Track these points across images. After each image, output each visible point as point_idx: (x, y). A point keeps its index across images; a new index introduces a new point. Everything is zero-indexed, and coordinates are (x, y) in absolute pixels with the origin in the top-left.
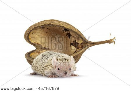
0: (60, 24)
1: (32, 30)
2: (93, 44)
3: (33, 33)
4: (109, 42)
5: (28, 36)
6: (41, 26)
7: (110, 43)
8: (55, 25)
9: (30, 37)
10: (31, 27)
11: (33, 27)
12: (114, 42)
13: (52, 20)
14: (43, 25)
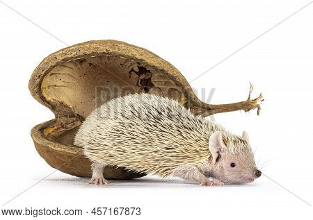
0: (135, 53)
1: (55, 66)
2: (211, 109)
3: (52, 74)
4: (246, 106)
5: (42, 81)
6: (82, 56)
7: (249, 110)
8: (121, 55)
9: (43, 85)
10: (54, 56)
11: (60, 58)
12: (259, 108)
13: (114, 43)
14: (88, 53)
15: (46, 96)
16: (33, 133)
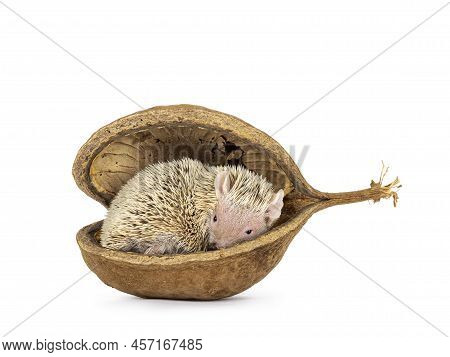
0: (218, 121)
1: (108, 143)
2: (327, 199)
3: (105, 155)
5: (90, 164)
6: (144, 128)
7: (379, 199)
8: (200, 125)
9: (93, 171)
10: (107, 130)
11: (115, 132)
12: (395, 197)
13: (189, 108)
14: (153, 122)
15: (96, 185)
16: (79, 237)
